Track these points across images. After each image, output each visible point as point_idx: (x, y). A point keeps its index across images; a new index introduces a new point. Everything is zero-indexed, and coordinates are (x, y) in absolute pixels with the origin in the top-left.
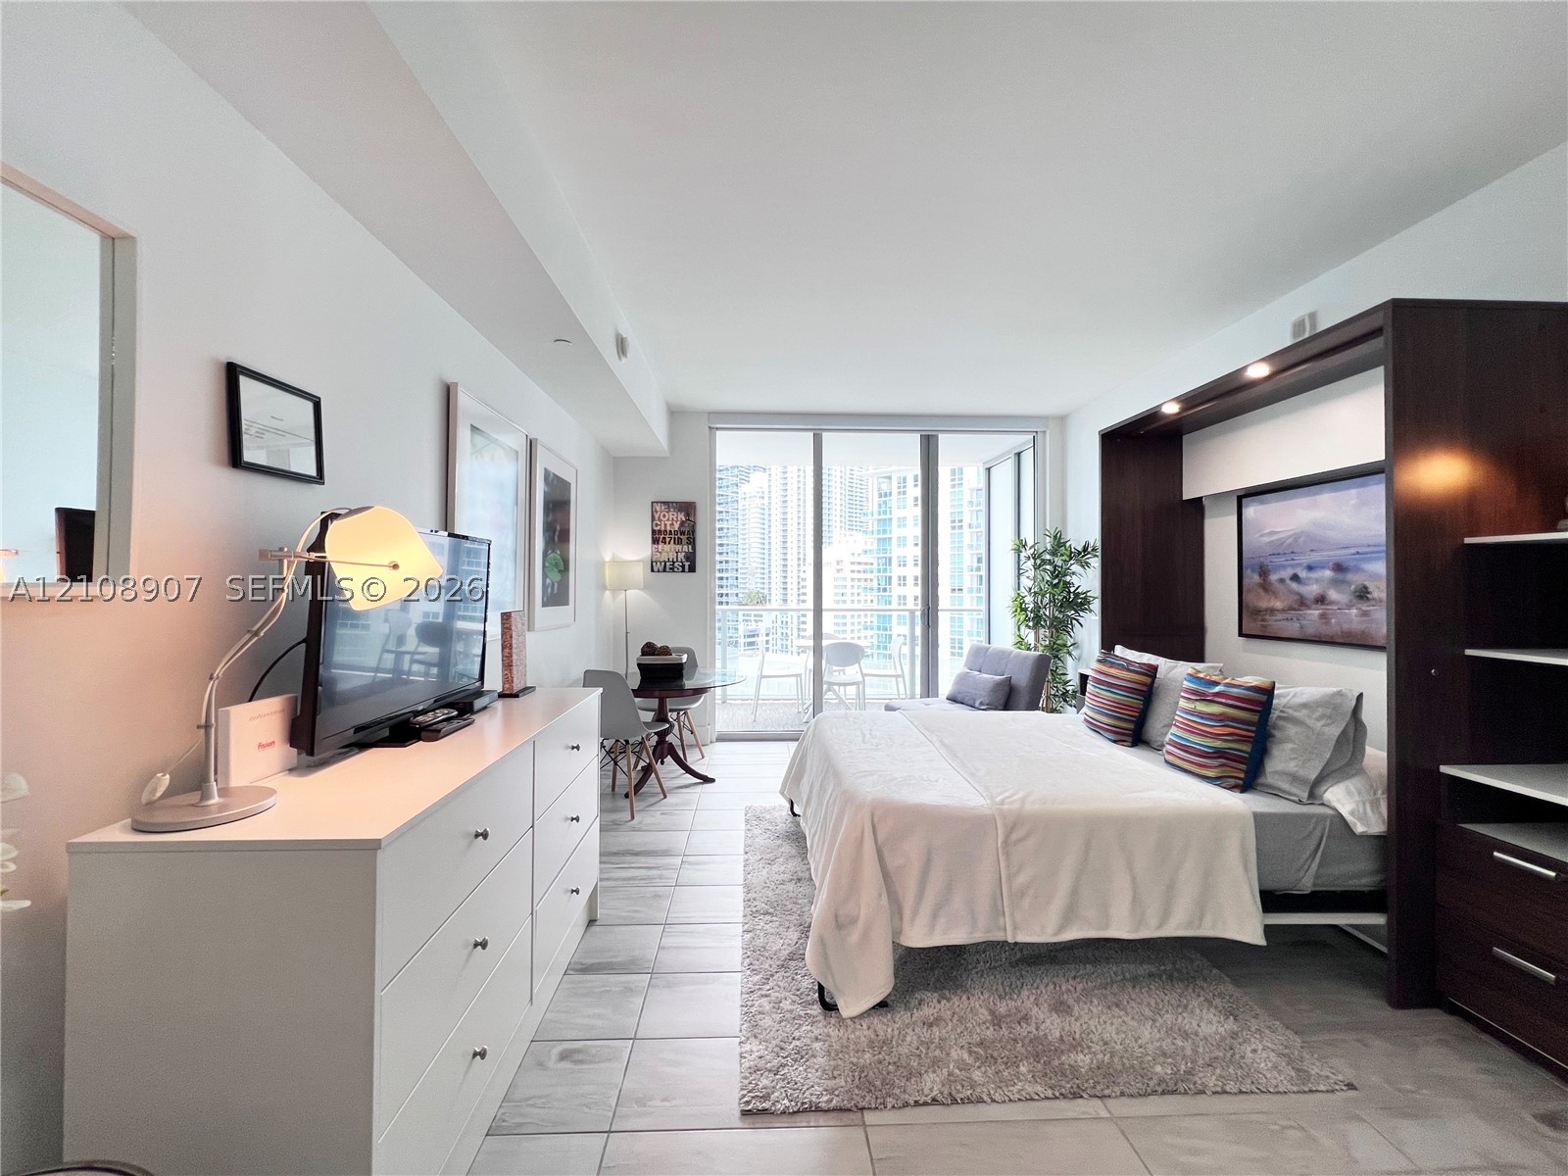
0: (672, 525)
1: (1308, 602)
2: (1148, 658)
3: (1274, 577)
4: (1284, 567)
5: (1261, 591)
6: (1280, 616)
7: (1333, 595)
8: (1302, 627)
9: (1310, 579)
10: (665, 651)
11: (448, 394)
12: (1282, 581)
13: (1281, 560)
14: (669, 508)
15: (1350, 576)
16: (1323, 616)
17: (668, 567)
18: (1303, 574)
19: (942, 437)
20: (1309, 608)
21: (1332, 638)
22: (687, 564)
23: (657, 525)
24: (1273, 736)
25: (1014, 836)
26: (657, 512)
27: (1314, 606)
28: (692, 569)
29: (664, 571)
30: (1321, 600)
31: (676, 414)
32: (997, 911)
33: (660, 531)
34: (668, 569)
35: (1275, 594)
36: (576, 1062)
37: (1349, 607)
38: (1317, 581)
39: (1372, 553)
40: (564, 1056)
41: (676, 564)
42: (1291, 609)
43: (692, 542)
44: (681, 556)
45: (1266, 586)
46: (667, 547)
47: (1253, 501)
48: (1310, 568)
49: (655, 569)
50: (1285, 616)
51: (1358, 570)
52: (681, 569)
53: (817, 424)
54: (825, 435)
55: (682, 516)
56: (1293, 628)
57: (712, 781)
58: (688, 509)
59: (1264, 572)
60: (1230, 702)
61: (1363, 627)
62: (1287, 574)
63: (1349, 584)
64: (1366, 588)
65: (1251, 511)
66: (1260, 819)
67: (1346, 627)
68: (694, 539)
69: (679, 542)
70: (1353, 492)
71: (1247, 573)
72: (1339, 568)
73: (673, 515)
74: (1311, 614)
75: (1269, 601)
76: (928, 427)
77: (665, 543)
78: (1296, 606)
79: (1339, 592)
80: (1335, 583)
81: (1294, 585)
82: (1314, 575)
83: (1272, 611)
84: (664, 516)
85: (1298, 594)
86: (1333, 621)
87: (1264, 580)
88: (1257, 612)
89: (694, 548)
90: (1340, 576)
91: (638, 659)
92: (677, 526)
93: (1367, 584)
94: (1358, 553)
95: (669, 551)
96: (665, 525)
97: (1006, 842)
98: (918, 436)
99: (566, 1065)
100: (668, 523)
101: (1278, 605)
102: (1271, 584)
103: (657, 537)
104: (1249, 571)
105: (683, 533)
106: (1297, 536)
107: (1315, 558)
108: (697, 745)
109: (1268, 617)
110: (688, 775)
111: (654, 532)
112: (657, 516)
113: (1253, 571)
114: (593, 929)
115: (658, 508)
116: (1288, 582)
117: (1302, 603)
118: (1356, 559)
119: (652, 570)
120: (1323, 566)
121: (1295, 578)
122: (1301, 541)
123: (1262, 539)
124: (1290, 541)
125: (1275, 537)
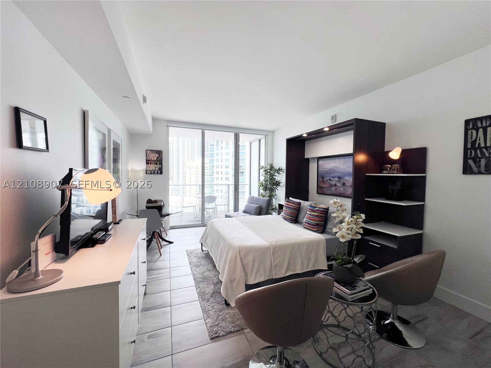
0: (154, 158)
2: (298, 201)
3: (325, 179)
4: (328, 177)
5: (322, 182)
7: (338, 184)
8: (331, 192)
10: (156, 202)
11: (84, 115)
12: (327, 180)
13: (327, 175)
14: (152, 152)
15: (341, 180)
16: (335, 189)
17: (153, 172)
18: (332, 179)
19: (241, 135)
22: (159, 171)
23: (148, 158)
24: (328, 220)
25: (275, 252)
26: (148, 153)
27: (334, 187)
28: (161, 173)
29: (151, 174)
30: (335, 185)
31: (155, 120)
32: (271, 271)
33: (149, 160)
34: (152, 173)
35: (325, 184)
36: (154, 338)
38: (335, 180)
39: (346, 175)
40: (150, 337)
41: (155, 171)
43: (161, 164)
44: (157, 169)
45: (323, 181)
46: (152, 166)
47: (321, 160)
48: (333, 177)
49: (148, 173)
50: (328, 189)
52: (157, 173)
53: (203, 127)
54: (206, 131)
55: (157, 155)
56: (329, 192)
57: (173, 243)
58: (159, 153)
59: (323, 178)
60: (319, 212)
62: (328, 178)
63: (341, 181)
64: (344, 183)
65: (321, 162)
66: (327, 240)
67: (340, 192)
68: (162, 163)
69: (156, 164)
70: (343, 160)
71: (319, 178)
72: (339, 178)
73: (154, 155)
76: (237, 131)
77: (151, 164)
79: (339, 183)
80: (339, 181)
81: (330, 181)
82: (334, 179)
83: (325, 187)
84: (151, 155)
88: (321, 188)
89: (162, 166)
91: (146, 205)
92: (155, 159)
95: (152, 167)
96: (151, 158)
97: (273, 253)
98: (233, 134)
99: (150, 340)
100: (152, 157)
101: (326, 186)
103: (148, 162)
104: (320, 177)
105: (158, 161)
106: (331, 169)
107: (335, 175)
108: (165, 231)
110: (163, 242)
111: (147, 160)
112: (148, 155)
113: (321, 177)
114: (146, 296)
115: (148, 152)
116: (328, 180)
117: (331, 186)
119: (146, 173)
121: (330, 180)
122: (331, 171)
123: (323, 170)
124: (329, 170)
125: (326, 169)
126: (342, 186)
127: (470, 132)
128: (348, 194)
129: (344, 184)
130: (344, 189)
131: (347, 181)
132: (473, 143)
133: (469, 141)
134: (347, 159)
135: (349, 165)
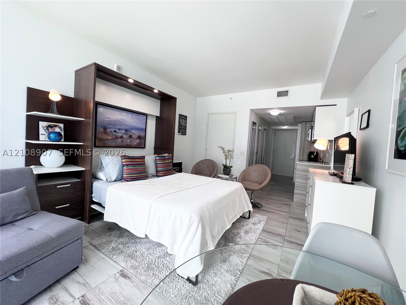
1: (118, 138)
3: (108, 130)
4: (112, 128)
5: (104, 134)
6: (110, 141)
7: (124, 136)
8: (116, 144)
9: (119, 132)
12: (111, 131)
13: (111, 126)
15: (128, 133)
16: (122, 141)
18: (117, 131)
20: (118, 139)
21: (124, 146)
27: (120, 139)
30: (122, 137)
35: (109, 135)
37: (128, 139)
39: (133, 128)
42: (113, 139)
45: (105, 132)
47: (102, 107)
48: (119, 129)
50: (111, 141)
51: (130, 131)
56: (114, 144)
59: (105, 128)
61: (130, 143)
62: (113, 130)
63: (128, 134)
64: (131, 135)
65: (101, 109)
67: (127, 143)
70: (131, 115)
72: (126, 130)
74: (119, 141)
75: (106, 137)
78: (115, 139)
79: (126, 136)
80: (125, 134)
81: (115, 133)
82: (120, 131)
83: (107, 140)
85: (116, 135)
86: (124, 142)
87: (105, 131)
88: (102, 140)
90: (126, 132)
94: (130, 128)
101: (110, 138)
102: (107, 132)
104: (99, 127)
106: (116, 121)
109: (106, 141)
113: (101, 127)
116: (113, 132)
117: (117, 138)
120: (122, 129)
121: (115, 131)
122: (117, 122)
123: (105, 119)
124: (114, 122)
125: (109, 120)
126: (129, 138)
127: (180, 119)
128: (134, 145)
129: (131, 137)
130: (131, 141)
131: (133, 133)
132: (181, 123)
134: (134, 116)
135: (136, 121)
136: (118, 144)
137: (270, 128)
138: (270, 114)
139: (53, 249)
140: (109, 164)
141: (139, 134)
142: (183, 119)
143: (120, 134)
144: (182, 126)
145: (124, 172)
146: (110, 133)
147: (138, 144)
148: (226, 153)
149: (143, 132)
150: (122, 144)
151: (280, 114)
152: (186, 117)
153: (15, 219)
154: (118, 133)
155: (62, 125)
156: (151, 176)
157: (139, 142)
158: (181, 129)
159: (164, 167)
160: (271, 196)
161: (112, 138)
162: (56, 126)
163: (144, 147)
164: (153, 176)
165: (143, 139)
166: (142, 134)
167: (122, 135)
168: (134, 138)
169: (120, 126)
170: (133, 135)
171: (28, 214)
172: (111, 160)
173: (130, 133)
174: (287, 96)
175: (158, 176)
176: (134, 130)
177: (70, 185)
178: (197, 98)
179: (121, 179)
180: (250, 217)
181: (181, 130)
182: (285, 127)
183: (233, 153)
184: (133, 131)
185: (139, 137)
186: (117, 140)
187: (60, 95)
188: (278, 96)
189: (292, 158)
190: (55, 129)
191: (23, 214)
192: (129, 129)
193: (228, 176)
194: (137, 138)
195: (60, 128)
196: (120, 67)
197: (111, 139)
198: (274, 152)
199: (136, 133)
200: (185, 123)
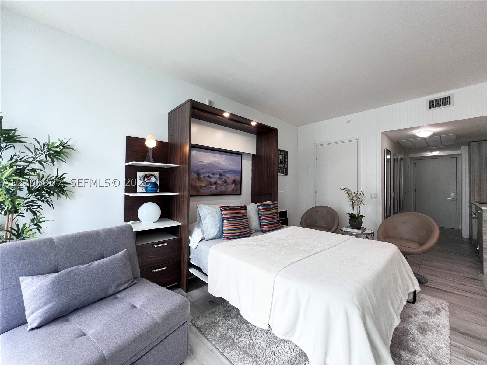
1: (212, 184)
3: (202, 176)
4: (206, 173)
5: (197, 180)
6: (203, 188)
7: (219, 182)
8: (210, 191)
9: (213, 177)
12: (205, 177)
13: (204, 171)
15: (223, 177)
16: (216, 188)
18: (211, 176)
20: (212, 185)
21: (218, 193)
27: (214, 185)
30: (216, 183)
35: (202, 181)
37: (222, 185)
38: (215, 178)
42: (207, 186)
45: (199, 179)
47: (196, 149)
48: (213, 174)
50: (206, 188)
51: (225, 176)
56: (208, 192)
59: (198, 174)
61: (225, 190)
62: (206, 175)
63: (223, 179)
64: (226, 180)
65: (194, 153)
67: (221, 190)
70: (224, 156)
71: (192, 174)
72: (220, 175)
74: (213, 187)
75: (200, 184)
78: (209, 185)
79: (220, 181)
80: (219, 178)
81: (208, 179)
82: (214, 176)
83: (201, 187)
85: (210, 181)
86: (219, 189)
87: (199, 177)
88: (196, 187)
90: (221, 177)
93: (226, 179)
94: (225, 171)
101: (203, 185)
102: (201, 178)
106: (210, 164)
107: (215, 171)
109: (199, 189)
113: (194, 173)
116: (207, 177)
117: (211, 184)
118: (224, 173)
120: (216, 174)
121: (209, 177)
122: (211, 166)
123: (198, 163)
124: (208, 165)
125: (203, 163)
126: (224, 183)
127: (280, 155)
128: (229, 192)
129: (225, 182)
130: (226, 187)
131: (228, 178)
132: (280, 160)
133: (280, 159)
134: (229, 157)
135: (231, 162)
136: (213, 192)
137: (408, 156)
138: (414, 136)
139: (159, 339)
140: (207, 216)
141: (234, 178)
142: (282, 155)
143: (214, 179)
144: (283, 163)
145: (224, 228)
146: (204, 179)
147: (233, 190)
148: (353, 197)
149: (238, 175)
150: (216, 192)
151: (434, 134)
152: (286, 152)
153: (117, 290)
154: (212, 179)
155: (157, 174)
156: (254, 231)
157: (234, 187)
158: (281, 168)
159: (270, 219)
160: (433, 263)
161: (206, 184)
162: (152, 175)
163: (240, 193)
164: (257, 231)
165: (239, 183)
166: (238, 178)
167: (216, 181)
168: (229, 183)
169: (214, 170)
170: (228, 179)
171: (129, 284)
172: (210, 211)
173: (224, 178)
174: (449, 105)
175: (263, 232)
176: (228, 173)
177: (166, 244)
178: (299, 127)
179: (221, 236)
180: (417, 300)
181: (281, 170)
182: (435, 153)
183: (364, 196)
184: (228, 175)
185: (235, 182)
186: (211, 187)
187: (156, 140)
188: (430, 108)
189: (452, 200)
190: (151, 178)
191: (125, 283)
192: (223, 173)
193: (360, 231)
194: (232, 183)
195: (155, 177)
196: (212, 102)
197: (205, 186)
198: (415, 192)
199: (230, 177)
200: (286, 160)
